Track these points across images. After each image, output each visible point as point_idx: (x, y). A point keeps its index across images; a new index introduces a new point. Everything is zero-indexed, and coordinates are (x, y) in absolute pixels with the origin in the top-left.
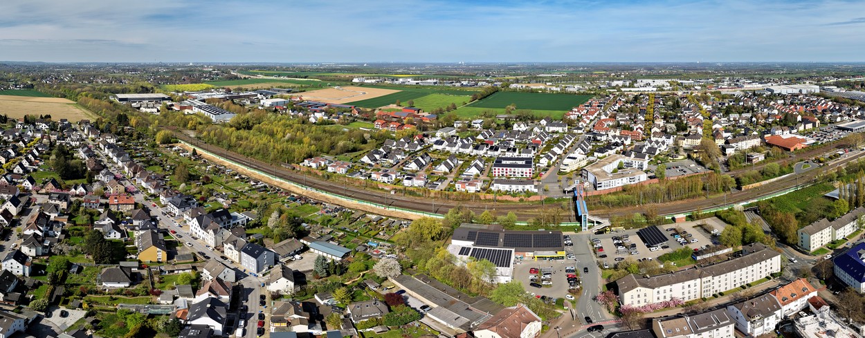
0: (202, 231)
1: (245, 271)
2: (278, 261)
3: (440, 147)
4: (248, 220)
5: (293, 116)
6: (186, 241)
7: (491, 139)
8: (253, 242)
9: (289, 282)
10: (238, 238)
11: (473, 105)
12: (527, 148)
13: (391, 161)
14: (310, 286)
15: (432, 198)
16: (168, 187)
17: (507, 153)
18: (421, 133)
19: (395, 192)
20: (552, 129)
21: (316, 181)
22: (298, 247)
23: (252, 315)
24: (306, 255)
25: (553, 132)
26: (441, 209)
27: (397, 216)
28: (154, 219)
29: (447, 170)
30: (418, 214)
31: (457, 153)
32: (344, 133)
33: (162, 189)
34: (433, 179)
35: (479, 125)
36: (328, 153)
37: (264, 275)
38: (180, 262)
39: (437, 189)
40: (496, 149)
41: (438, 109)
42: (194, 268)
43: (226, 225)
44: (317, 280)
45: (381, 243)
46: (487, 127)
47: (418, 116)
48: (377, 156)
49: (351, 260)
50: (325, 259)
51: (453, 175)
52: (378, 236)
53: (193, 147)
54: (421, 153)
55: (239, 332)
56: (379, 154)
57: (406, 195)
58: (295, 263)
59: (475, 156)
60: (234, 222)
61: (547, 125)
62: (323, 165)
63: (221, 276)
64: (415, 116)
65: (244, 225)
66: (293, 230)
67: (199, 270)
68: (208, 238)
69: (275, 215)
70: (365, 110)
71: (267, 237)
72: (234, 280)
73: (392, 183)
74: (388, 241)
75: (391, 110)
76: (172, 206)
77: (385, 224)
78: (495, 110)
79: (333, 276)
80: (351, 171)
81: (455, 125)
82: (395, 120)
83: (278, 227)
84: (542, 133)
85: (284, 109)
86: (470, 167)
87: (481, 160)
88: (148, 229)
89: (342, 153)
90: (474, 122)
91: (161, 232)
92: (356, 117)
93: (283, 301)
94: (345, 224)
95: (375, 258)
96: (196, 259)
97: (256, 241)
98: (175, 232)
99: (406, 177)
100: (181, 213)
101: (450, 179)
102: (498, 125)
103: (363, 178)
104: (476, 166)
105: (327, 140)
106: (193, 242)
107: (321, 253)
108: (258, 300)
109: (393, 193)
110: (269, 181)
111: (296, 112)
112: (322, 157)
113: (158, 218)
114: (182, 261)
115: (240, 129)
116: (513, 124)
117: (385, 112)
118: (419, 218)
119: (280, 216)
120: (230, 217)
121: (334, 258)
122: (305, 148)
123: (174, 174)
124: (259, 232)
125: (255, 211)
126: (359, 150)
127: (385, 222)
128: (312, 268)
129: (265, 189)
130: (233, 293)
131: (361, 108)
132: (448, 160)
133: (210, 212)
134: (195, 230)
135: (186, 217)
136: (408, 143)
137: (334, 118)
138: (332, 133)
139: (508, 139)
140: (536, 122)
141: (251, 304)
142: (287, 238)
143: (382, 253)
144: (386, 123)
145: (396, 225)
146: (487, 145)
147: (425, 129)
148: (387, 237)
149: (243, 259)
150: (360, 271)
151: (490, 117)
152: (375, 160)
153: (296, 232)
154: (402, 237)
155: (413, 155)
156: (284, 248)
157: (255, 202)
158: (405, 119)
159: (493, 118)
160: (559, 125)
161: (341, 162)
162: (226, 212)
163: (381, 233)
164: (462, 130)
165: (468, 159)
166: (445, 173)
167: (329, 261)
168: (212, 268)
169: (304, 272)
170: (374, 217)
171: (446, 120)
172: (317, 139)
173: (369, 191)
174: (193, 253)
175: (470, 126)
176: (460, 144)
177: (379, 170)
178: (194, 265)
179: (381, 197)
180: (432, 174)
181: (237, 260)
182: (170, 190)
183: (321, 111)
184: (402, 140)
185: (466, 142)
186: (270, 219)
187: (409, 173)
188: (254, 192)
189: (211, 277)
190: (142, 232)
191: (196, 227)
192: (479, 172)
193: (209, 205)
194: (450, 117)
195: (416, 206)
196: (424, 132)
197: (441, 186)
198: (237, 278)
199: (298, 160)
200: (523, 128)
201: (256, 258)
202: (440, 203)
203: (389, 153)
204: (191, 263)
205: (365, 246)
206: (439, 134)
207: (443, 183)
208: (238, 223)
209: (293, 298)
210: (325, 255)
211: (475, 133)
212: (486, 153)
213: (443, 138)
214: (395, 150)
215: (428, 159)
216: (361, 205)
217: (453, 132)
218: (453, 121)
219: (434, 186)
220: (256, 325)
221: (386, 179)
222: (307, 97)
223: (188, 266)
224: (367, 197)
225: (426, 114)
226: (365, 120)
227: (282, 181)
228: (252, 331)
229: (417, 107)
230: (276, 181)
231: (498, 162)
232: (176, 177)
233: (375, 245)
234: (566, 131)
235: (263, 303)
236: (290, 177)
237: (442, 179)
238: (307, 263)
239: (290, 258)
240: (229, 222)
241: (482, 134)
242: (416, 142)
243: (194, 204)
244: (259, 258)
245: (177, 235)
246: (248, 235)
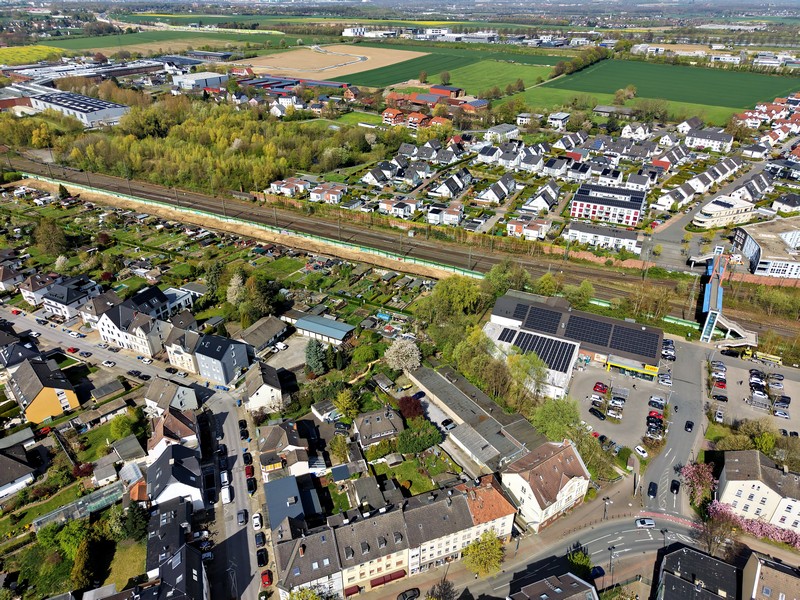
0: (123, 334)
1: (208, 384)
2: (254, 357)
3: (489, 159)
4: (194, 298)
5: (239, 106)
6: (100, 358)
7: (578, 150)
8: (210, 333)
9: (275, 390)
10: (185, 332)
11: (556, 85)
12: (640, 172)
13: (409, 182)
14: (303, 392)
15: (469, 245)
16: (31, 269)
17: (601, 178)
18: (459, 133)
19: (415, 234)
20: (699, 142)
21: (294, 217)
22: (279, 330)
23: (234, 458)
24: (292, 341)
25: (699, 149)
26: (482, 264)
27: (417, 271)
28: (26, 337)
29: (497, 200)
30: (447, 269)
31: (516, 170)
32: (332, 134)
33: (20, 278)
34: (474, 213)
35: (560, 123)
36: (308, 170)
37: (237, 386)
38: (103, 400)
39: (478, 231)
40: (584, 169)
41: (491, 90)
42: (130, 403)
43: (161, 313)
44: (312, 381)
45: (395, 314)
46: (573, 128)
47: (456, 102)
48: (387, 173)
49: (355, 343)
50: (319, 345)
51: (504, 209)
52: (390, 304)
53: (57, 183)
54: (457, 169)
55: (225, 494)
56: (390, 170)
57: (430, 238)
58: (279, 356)
59: (546, 178)
60: (173, 305)
61: (690, 134)
62: (301, 191)
63: (176, 404)
64: (451, 102)
65: (189, 307)
66: (268, 303)
67: (139, 403)
68: (137, 343)
69: (236, 281)
70: (366, 91)
71: (230, 320)
72: (194, 404)
73: (410, 218)
74: (405, 312)
75: (410, 90)
76: (53, 303)
77: (400, 284)
78: (593, 95)
79: (333, 372)
80: (348, 199)
81: (518, 121)
82: (416, 108)
83: (244, 301)
84: (675, 148)
85: (221, 93)
86: (534, 197)
87: (554, 186)
88: (21, 360)
89: (332, 169)
90: (553, 116)
91: (50, 358)
92: (352, 105)
93: (271, 425)
94: (343, 286)
95: (386, 338)
96: (127, 387)
97: (215, 330)
98: (75, 350)
99: (431, 208)
100: (75, 312)
101: (500, 215)
102: (595, 126)
103: (366, 210)
104: (545, 195)
105: (305, 148)
106: (114, 356)
107: (313, 335)
108: (238, 430)
109: (411, 234)
110: (216, 226)
111: (244, 99)
112: (299, 176)
113: (34, 334)
114: (107, 398)
115: (144, 136)
116: (624, 125)
117: (401, 95)
118: (448, 276)
119: (244, 282)
120: (163, 298)
121: (332, 341)
122: (270, 163)
123: (34, 242)
124: (215, 313)
125: (203, 280)
126: (358, 164)
127: (400, 281)
128: (303, 361)
129: (212, 239)
130: (201, 428)
131: (360, 88)
132: (500, 183)
133: (127, 298)
134: (110, 336)
135: (87, 317)
136: (437, 151)
137: (314, 106)
138: (313, 135)
139: (607, 152)
140: (669, 125)
141: (230, 438)
142: (260, 317)
143: (396, 331)
144: (402, 115)
145: (416, 286)
146: (569, 161)
147: (466, 126)
148: (402, 305)
149: (202, 366)
150: (368, 361)
151: (583, 108)
152: (385, 180)
153: (272, 305)
154: (422, 305)
155: (444, 171)
156: (259, 333)
157: (200, 264)
158: (433, 106)
159: (588, 111)
160: (714, 137)
161: (331, 184)
162: (154, 291)
163: (395, 299)
164: (530, 130)
165: (532, 183)
166: (493, 205)
167: (326, 347)
168: (157, 395)
169: (294, 369)
170: (384, 273)
171: (504, 111)
172: (288, 146)
173: (376, 231)
174: (120, 377)
175: (544, 124)
176: (522, 155)
177: (390, 196)
178: (128, 397)
179: (393, 241)
180: (473, 204)
181: (192, 370)
182: (38, 276)
183: (290, 95)
184: (428, 145)
185: (534, 153)
186: (229, 289)
187: (436, 201)
188: (194, 247)
189: (161, 411)
190: (12, 370)
191: (111, 329)
192: (548, 207)
193: (123, 286)
194: (511, 105)
195: (443, 256)
196: (465, 132)
197: (486, 226)
198: (201, 401)
199: (259, 185)
200: (641, 134)
201: (218, 356)
202: (480, 253)
203: (407, 167)
204: (122, 395)
205: (373, 319)
206: (489, 135)
207: (489, 221)
208: (180, 305)
209: (283, 416)
210: (319, 337)
211: (551, 137)
212: (565, 175)
213: (495, 142)
214: (416, 163)
215: (467, 179)
216: (365, 255)
217: (514, 134)
218: (515, 113)
219: (474, 225)
220: (244, 473)
221: (400, 212)
222: (262, 67)
223: (119, 402)
224: (375, 242)
225: (470, 99)
226: (367, 109)
227: (239, 222)
228: (241, 487)
229: (457, 86)
230: (229, 223)
231: (583, 194)
232: (41, 247)
233: (386, 318)
234: (728, 150)
235: (245, 435)
236: (251, 214)
237: (486, 214)
238: (296, 354)
239: (269, 349)
240: (165, 307)
241: (563, 141)
242: (450, 149)
243: (93, 289)
244: (224, 358)
245: (82, 354)
246: (200, 322)
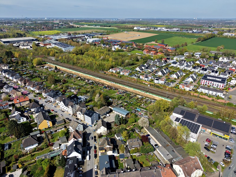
0: (66, 107)
1: (87, 124)
2: (100, 118)
3: (175, 65)
4: (86, 99)
5: (104, 47)
6: (59, 113)
7: (204, 64)
8: (89, 109)
9: (105, 128)
10: (82, 108)
11: (198, 44)
12: (225, 72)
13: (150, 70)
14: (113, 130)
15: (167, 90)
16: (45, 88)
17: (211, 73)
18: (166, 57)
19: (150, 86)
21: (115, 79)
22: (108, 110)
23: (92, 147)
24: (111, 114)
26: (170, 96)
27: (150, 97)
28: (42, 106)
29: (177, 78)
30: (159, 97)
31: (183, 69)
32: (128, 56)
33: (42, 90)
34: (169, 81)
35: (198, 55)
36: (120, 66)
37: (95, 125)
38: (58, 125)
39: (170, 86)
40: (206, 70)
41: (177, 45)
42: (65, 127)
43: (77, 102)
44: (116, 127)
45: (142, 109)
46: (203, 57)
47: (166, 48)
48: (143, 68)
49: (129, 117)
50: (119, 116)
51: (179, 80)
52: (141, 106)
53: (55, 65)
54: (165, 68)
55: (88, 157)
56: (144, 67)
57: (155, 87)
58: (107, 118)
59: (193, 72)
60: (80, 101)
62: (118, 71)
63: (78, 129)
64: (164, 48)
65: (84, 101)
66: (106, 102)
67: (68, 127)
68: (69, 110)
69: (98, 95)
70: (139, 44)
71: (95, 106)
72: (82, 130)
73: (149, 81)
74: (145, 109)
75: (152, 45)
76: (50, 97)
77: (144, 100)
78: (210, 48)
79: (122, 125)
80: (131, 74)
81: (185, 54)
82: (153, 50)
83: (99, 101)
85: (99, 44)
86: (189, 77)
87: (195, 74)
88: (40, 112)
89: (127, 66)
90: (196, 53)
91: (47, 112)
92: (135, 48)
93: (103, 138)
94: (127, 99)
95: (139, 116)
96: (65, 122)
97: (90, 109)
98: (53, 110)
99: (156, 78)
100: (55, 100)
101: (177, 82)
102: (210, 57)
103: (136, 78)
104: (192, 77)
105: (120, 60)
106: (63, 113)
107: (117, 113)
108: (93, 138)
109: (149, 86)
110: (94, 80)
111: (105, 45)
112: (118, 67)
113: (44, 105)
114: (60, 125)
115: (78, 54)
116: (220, 57)
117: (149, 46)
118: (160, 99)
119: (100, 96)
120: (78, 98)
121: (123, 115)
122: (110, 63)
123: (47, 80)
124: (91, 104)
125: (89, 94)
126: (135, 65)
127: (144, 99)
128: (114, 120)
129: (92, 83)
130: (83, 136)
131: (137, 43)
132: (178, 73)
133: (68, 97)
134: (62, 107)
135: (57, 102)
136: (159, 62)
137: (124, 48)
138: (123, 56)
139: (214, 65)
140: (235, 58)
141: (91, 141)
142: (103, 106)
143: (142, 114)
144: (149, 51)
145: (149, 101)
146: (201, 67)
147: (168, 55)
148: (145, 107)
149: (86, 118)
150: (133, 123)
151: (206, 51)
152: (142, 69)
153: (107, 103)
154: (151, 107)
155: (160, 68)
156: (102, 111)
157: (88, 90)
158: (159, 49)
159: (208, 52)
161: (127, 70)
162: (76, 96)
163: (142, 105)
164: (188, 57)
165: (188, 73)
166: (175, 79)
167: (121, 117)
168: (73, 126)
169: (111, 122)
170: (140, 96)
171: (180, 51)
172: (116, 59)
173: (138, 84)
174: (64, 119)
175: (193, 56)
176: (185, 64)
177: (144, 74)
178: (65, 125)
179: (143, 87)
180: (169, 78)
181: (83, 119)
182: (47, 89)
183: (118, 45)
184: (156, 60)
185: (189, 64)
186: (96, 97)
187: (157, 77)
188: (87, 85)
189: (73, 130)
190: (37, 114)
192: (193, 81)
193: (68, 94)
194: (183, 50)
195: (159, 93)
196: (168, 57)
197: (173, 85)
198: (84, 128)
199: (107, 69)
200: (225, 60)
201: (90, 116)
202: (170, 93)
203: (149, 66)
204: (64, 124)
205: (135, 110)
206: (175, 58)
207: (174, 83)
208: (82, 101)
209: (107, 136)
210: (119, 114)
211: (195, 59)
212: (199, 71)
213: (177, 60)
214: (152, 65)
215: (167, 71)
216: (135, 91)
217: (183, 58)
218: (184, 52)
220: (94, 152)
221: (146, 79)
222: (111, 37)
223: (63, 126)
224: (138, 87)
225: (170, 47)
226: (139, 49)
227: (100, 79)
228: (93, 156)
229: (166, 44)
230: (97, 79)
231: (205, 77)
232: (48, 82)
233: (139, 110)
235: (95, 140)
236: (104, 77)
237: (173, 81)
238: (112, 118)
239: (105, 116)
241: (199, 61)
242: (163, 62)
243: (60, 94)
244: (92, 117)
245: (55, 112)
246: (87, 106)
